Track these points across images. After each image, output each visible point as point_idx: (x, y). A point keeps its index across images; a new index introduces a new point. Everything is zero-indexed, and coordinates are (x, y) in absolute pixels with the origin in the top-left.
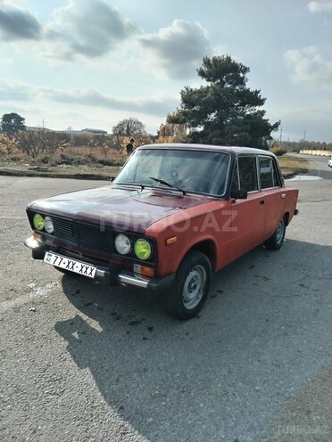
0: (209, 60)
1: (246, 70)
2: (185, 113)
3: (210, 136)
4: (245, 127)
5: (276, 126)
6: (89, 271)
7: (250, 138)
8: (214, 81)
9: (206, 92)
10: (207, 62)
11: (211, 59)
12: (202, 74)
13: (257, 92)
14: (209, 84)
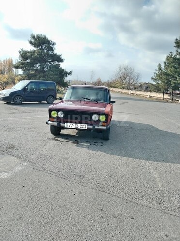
0: (34, 36)
1: (54, 44)
2: (22, 63)
3: (38, 76)
4: (56, 73)
5: (70, 73)
6: (84, 127)
7: (59, 79)
8: (37, 47)
9: (34, 53)
10: (33, 37)
11: (35, 36)
12: (31, 43)
13: (60, 56)
14: (35, 49)
